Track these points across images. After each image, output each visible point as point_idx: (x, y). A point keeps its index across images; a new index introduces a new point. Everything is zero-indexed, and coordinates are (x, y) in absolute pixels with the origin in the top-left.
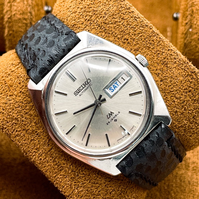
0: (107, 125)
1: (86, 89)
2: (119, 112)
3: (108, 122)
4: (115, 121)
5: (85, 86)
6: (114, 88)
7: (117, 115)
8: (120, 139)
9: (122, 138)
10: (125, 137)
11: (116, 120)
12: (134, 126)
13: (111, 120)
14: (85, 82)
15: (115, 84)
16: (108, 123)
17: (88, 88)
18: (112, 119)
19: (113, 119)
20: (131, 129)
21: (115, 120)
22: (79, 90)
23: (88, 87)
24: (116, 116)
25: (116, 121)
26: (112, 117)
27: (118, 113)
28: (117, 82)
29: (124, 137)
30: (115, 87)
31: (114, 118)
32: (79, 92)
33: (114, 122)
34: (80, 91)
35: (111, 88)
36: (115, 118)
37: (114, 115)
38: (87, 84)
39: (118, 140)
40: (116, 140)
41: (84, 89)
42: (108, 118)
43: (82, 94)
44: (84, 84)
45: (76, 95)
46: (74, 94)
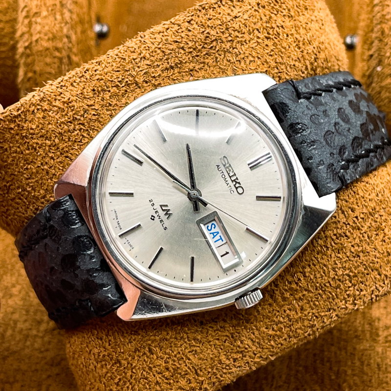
0: (150, 201)
1: (227, 181)
2: (165, 229)
3: (153, 204)
4: (152, 216)
5: (232, 181)
6: (213, 233)
7: (162, 223)
8: (117, 216)
9: (117, 221)
10: (117, 226)
11: (153, 220)
12: (133, 248)
13: (156, 210)
14: (239, 183)
15: (220, 236)
16: (152, 203)
17: (228, 184)
18: (156, 212)
19: (157, 214)
20: (128, 242)
21: (154, 217)
22: (228, 167)
23: (229, 186)
24: (161, 221)
25: (151, 219)
26: (162, 213)
27: (164, 226)
28: (222, 241)
30: (215, 234)
31: (158, 216)
32: (224, 166)
33: (151, 214)
34: (225, 168)
35: (214, 228)
36: (157, 218)
37: (164, 218)
38: (235, 185)
39: (115, 212)
40: (116, 208)
41: (227, 176)
42: (161, 206)
43: (219, 169)
44: (237, 181)
45: (221, 159)
46: (225, 157)
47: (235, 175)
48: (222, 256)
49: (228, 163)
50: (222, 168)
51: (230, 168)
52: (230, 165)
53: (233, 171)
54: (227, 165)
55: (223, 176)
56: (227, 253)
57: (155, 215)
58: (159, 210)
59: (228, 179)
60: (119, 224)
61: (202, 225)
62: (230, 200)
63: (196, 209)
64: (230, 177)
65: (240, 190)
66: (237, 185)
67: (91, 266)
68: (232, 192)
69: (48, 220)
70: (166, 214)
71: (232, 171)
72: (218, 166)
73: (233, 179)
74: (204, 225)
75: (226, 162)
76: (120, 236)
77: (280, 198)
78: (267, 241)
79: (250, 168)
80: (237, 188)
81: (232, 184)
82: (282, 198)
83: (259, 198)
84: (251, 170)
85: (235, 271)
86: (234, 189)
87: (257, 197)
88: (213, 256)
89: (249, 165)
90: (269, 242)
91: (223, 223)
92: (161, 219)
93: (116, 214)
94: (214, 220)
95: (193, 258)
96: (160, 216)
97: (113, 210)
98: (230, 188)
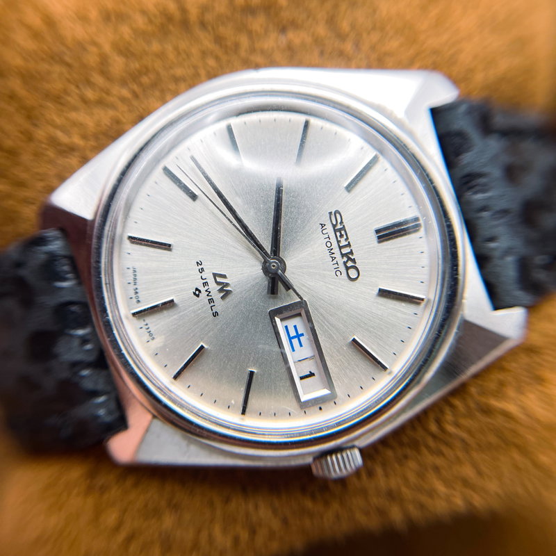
0: (197, 263)
1: (333, 253)
2: (215, 314)
3: (202, 269)
4: (197, 289)
5: (343, 255)
7: (212, 304)
8: (135, 279)
9: (135, 287)
10: (134, 296)
11: (198, 296)
12: (153, 339)
13: (205, 281)
14: (354, 261)
16: (200, 267)
17: (333, 259)
18: (205, 284)
19: (206, 288)
20: (147, 327)
21: (200, 291)
22: (340, 230)
23: (335, 262)
24: (211, 301)
25: (195, 294)
26: (214, 287)
27: (215, 310)
29: (137, 293)
31: (206, 291)
32: (334, 226)
33: (195, 286)
36: (203, 294)
37: (217, 296)
38: (345, 263)
39: (135, 271)
40: (137, 265)
41: (335, 245)
42: (215, 275)
43: (324, 232)
44: (350, 256)
45: (330, 213)
46: (337, 212)
47: (349, 245)
48: (302, 378)
49: (342, 222)
50: (329, 229)
51: (343, 232)
52: (344, 228)
53: (347, 239)
54: (339, 226)
55: (329, 244)
56: (312, 375)
57: (201, 288)
58: (211, 281)
59: (336, 250)
61: (277, 320)
62: (333, 287)
63: (273, 290)
64: (340, 248)
65: (353, 273)
66: (350, 264)
67: (79, 357)
68: (338, 273)
69: (19, 265)
70: (221, 290)
71: (345, 237)
72: (323, 225)
74: (282, 320)
75: (339, 221)
76: (134, 314)
77: (423, 300)
78: (385, 368)
79: (379, 237)
80: (347, 268)
81: (341, 261)
82: (425, 300)
83: (384, 293)
84: (379, 242)
85: (320, 409)
86: (343, 269)
87: (381, 290)
88: (286, 376)
89: (377, 231)
90: (388, 371)
91: (312, 323)
92: (210, 297)
93: (135, 275)
94: (300, 315)
95: (252, 373)
96: (210, 292)
97: (131, 267)
98: (336, 266)
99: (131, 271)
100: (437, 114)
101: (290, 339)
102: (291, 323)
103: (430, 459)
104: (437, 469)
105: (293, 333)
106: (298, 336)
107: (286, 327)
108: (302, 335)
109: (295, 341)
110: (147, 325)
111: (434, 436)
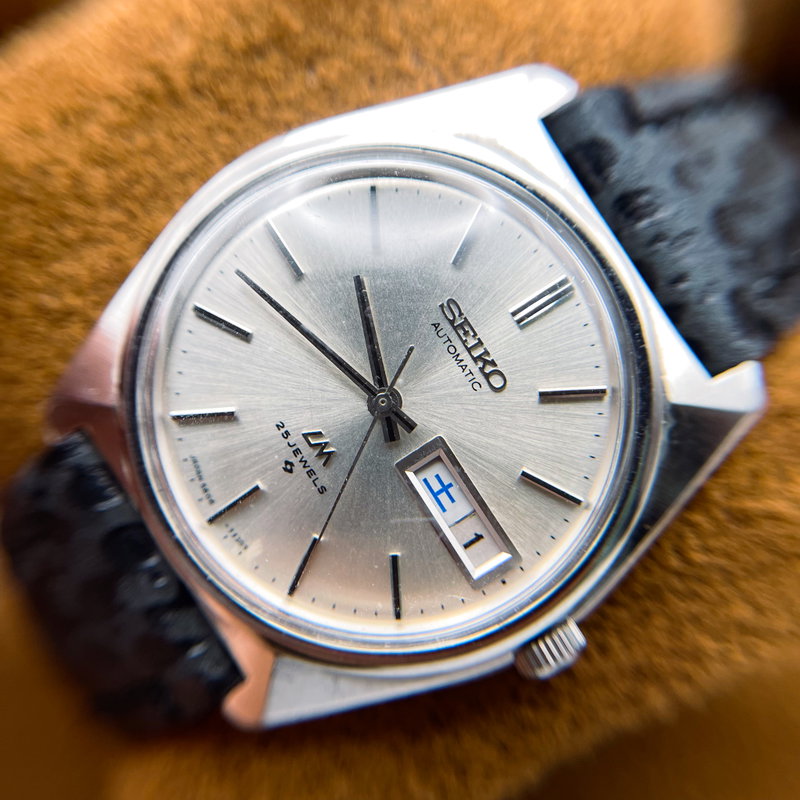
0: (278, 426)
1: (461, 361)
2: (322, 490)
3: (287, 432)
4: (287, 463)
5: (475, 360)
7: (314, 477)
8: (199, 472)
9: (202, 482)
10: (203, 496)
11: (291, 471)
12: (246, 548)
13: (294, 448)
14: (493, 363)
16: (283, 430)
17: (464, 368)
18: (297, 452)
19: (300, 456)
20: (233, 533)
21: (292, 464)
22: (461, 326)
23: (467, 372)
24: (311, 473)
25: (285, 469)
26: (309, 454)
27: (319, 484)
31: (301, 461)
32: (452, 322)
33: (284, 459)
34: (455, 328)
36: (298, 467)
37: (317, 464)
38: (482, 370)
39: (195, 461)
40: (197, 452)
41: (460, 348)
42: (305, 436)
43: (440, 334)
44: (487, 358)
45: (442, 306)
46: (451, 301)
47: (480, 343)
48: (466, 546)
49: (461, 314)
50: (446, 328)
51: (467, 328)
52: (466, 322)
53: (475, 335)
54: (459, 322)
55: (452, 350)
56: (479, 537)
57: (293, 459)
58: (303, 445)
59: (465, 355)
60: (206, 491)
61: (410, 474)
62: (473, 408)
63: (391, 436)
64: (469, 350)
65: (497, 381)
66: (489, 369)
67: (153, 599)
68: (476, 386)
69: (39, 493)
70: (321, 454)
71: (471, 333)
72: (436, 326)
73: (476, 354)
74: (416, 473)
75: (457, 315)
76: (210, 521)
77: (603, 391)
78: (578, 502)
79: (519, 322)
80: (487, 376)
81: (474, 368)
82: (608, 392)
83: (547, 397)
84: (522, 328)
85: (504, 582)
86: (480, 378)
87: (542, 394)
88: (443, 549)
89: (514, 314)
90: (583, 504)
91: (460, 466)
92: (308, 469)
93: (197, 467)
94: (438, 459)
95: (395, 559)
96: (306, 462)
97: (187, 456)
98: (471, 377)
99: (190, 462)
100: (553, 124)
101: (435, 495)
102: (430, 474)
103: (682, 607)
104: (696, 620)
105: (437, 487)
106: (445, 488)
107: (425, 480)
108: (450, 485)
109: (443, 497)
110: (232, 530)
111: (679, 574)
